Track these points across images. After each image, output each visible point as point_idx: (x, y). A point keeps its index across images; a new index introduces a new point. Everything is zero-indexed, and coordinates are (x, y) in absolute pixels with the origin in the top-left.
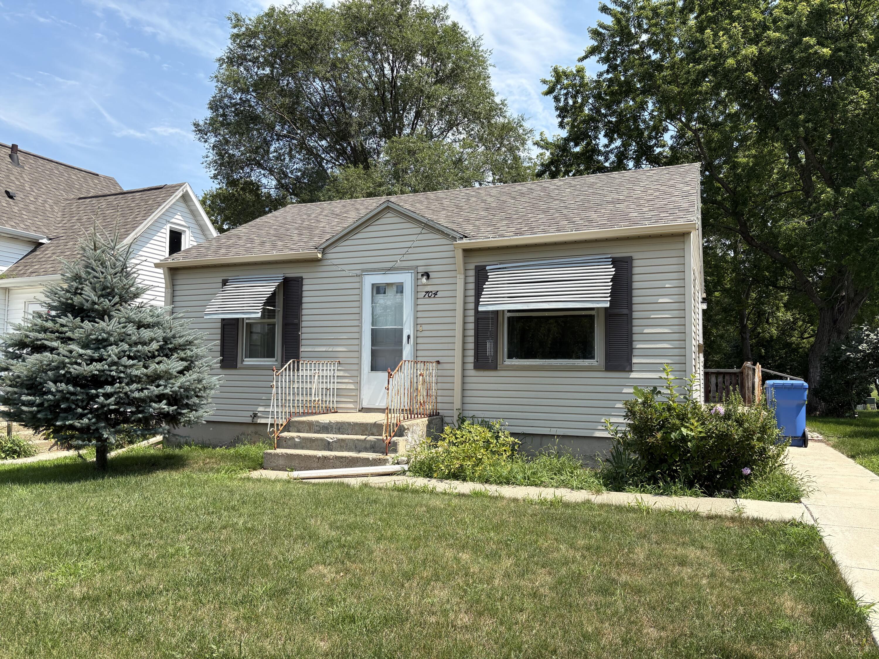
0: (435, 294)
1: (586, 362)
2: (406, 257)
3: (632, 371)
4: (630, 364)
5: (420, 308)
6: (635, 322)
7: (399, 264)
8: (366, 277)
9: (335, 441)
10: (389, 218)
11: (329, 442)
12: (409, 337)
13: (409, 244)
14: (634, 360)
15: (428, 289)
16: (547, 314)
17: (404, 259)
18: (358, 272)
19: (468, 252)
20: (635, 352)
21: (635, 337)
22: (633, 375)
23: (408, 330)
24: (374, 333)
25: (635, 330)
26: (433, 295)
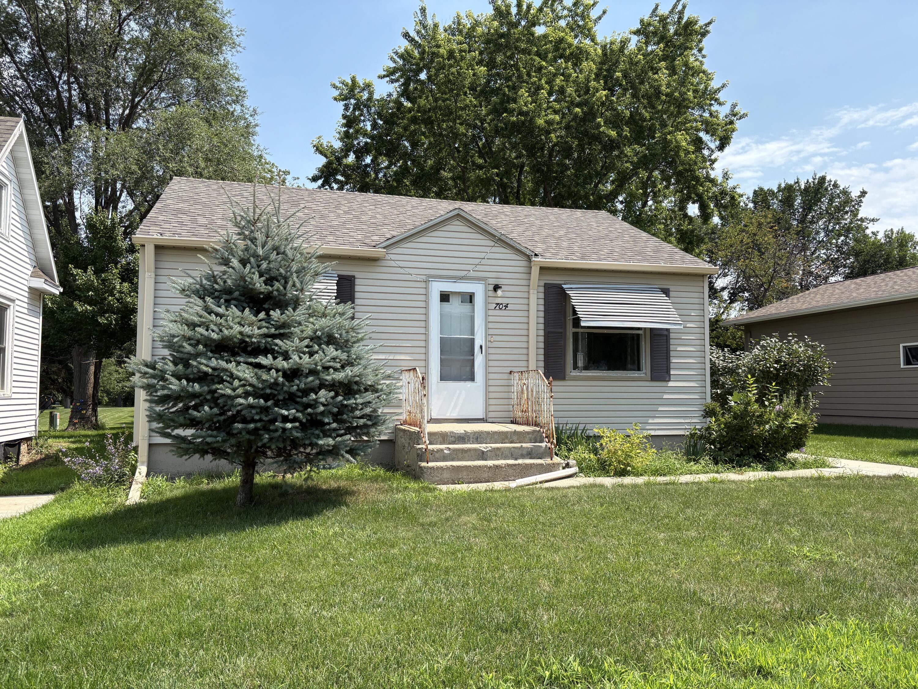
0: (506, 306)
1: (636, 374)
2: (479, 268)
3: (669, 380)
4: (670, 375)
5: (491, 319)
6: (672, 342)
7: (472, 274)
8: (434, 283)
9: (490, 451)
10: (457, 226)
11: (483, 452)
12: (481, 347)
13: (482, 255)
14: (672, 372)
15: (499, 301)
16: (606, 331)
17: (477, 269)
18: (424, 277)
19: (544, 270)
20: (672, 366)
21: (672, 354)
22: (671, 384)
23: (479, 341)
24: (443, 342)
25: (672, 348)
26: (504, 308)
